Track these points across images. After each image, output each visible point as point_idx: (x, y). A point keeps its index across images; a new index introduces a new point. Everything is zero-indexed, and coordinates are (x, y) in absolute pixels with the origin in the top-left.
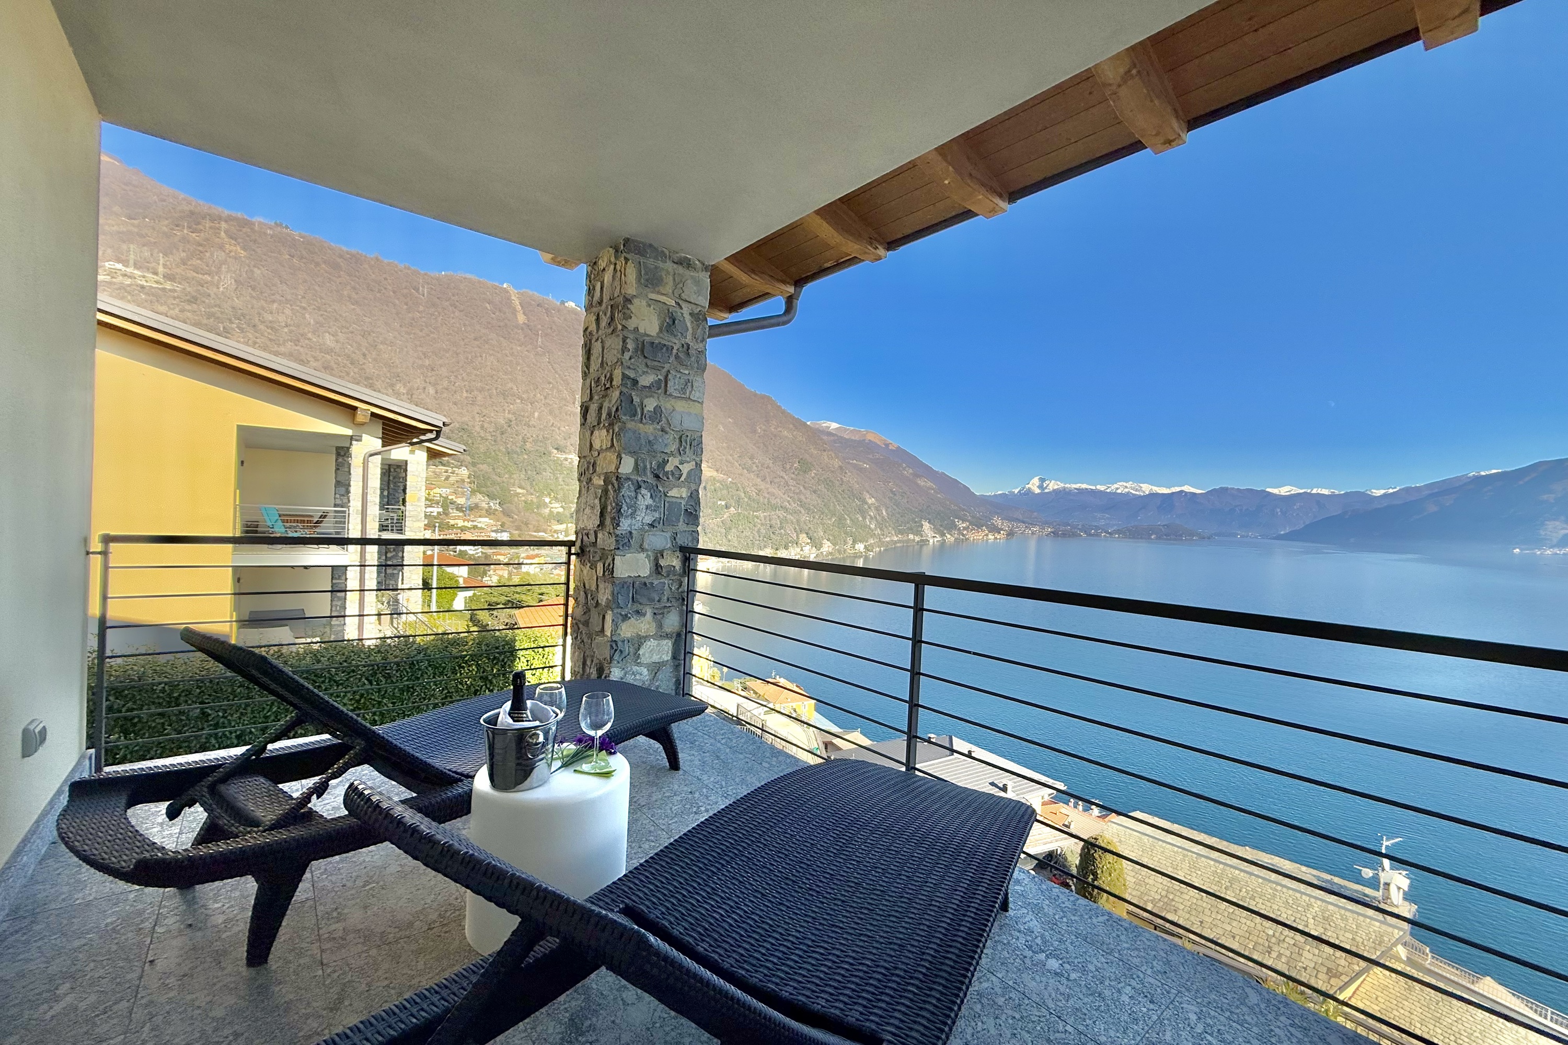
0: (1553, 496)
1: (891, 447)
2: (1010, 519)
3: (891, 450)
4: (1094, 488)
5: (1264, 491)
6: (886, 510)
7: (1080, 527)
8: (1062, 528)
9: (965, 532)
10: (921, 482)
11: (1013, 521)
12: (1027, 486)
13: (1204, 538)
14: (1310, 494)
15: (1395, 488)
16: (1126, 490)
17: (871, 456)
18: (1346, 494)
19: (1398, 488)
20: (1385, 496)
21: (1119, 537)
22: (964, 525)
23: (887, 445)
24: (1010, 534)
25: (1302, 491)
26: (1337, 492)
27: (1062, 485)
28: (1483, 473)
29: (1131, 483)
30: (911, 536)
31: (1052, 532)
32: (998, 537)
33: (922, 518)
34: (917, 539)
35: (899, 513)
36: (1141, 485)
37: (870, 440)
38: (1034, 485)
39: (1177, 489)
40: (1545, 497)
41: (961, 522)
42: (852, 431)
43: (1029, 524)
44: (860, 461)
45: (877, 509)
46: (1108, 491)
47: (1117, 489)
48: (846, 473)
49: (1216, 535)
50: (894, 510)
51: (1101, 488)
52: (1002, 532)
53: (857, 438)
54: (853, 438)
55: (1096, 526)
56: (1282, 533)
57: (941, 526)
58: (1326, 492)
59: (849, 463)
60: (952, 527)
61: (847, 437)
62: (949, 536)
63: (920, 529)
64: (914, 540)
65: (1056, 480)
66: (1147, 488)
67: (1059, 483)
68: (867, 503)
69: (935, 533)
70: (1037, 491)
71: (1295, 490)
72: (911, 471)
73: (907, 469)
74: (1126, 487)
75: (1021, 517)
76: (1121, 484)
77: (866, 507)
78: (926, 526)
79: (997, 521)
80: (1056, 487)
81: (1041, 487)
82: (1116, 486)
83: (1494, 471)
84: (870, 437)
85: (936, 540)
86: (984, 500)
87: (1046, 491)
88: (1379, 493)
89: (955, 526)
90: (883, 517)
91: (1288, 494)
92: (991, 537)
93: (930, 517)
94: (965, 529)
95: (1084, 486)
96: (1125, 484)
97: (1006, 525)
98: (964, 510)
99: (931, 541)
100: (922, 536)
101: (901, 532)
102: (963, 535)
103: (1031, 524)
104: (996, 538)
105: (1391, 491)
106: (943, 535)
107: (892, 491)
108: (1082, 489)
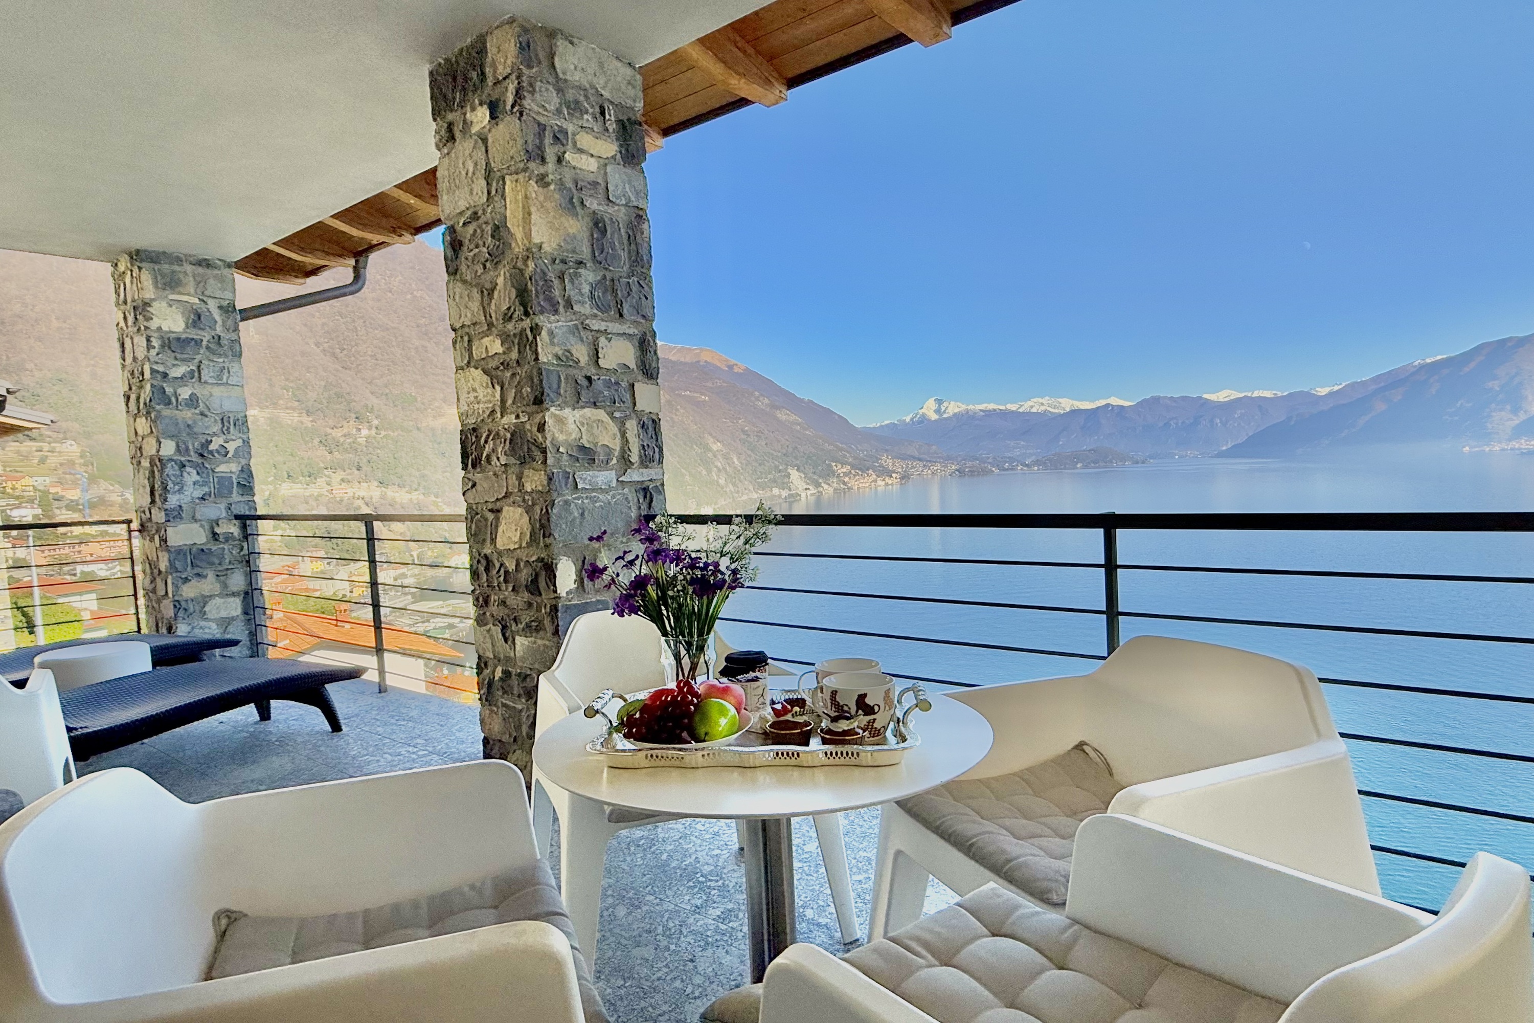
0: (1496, 382)
1: (736, 370)
2: (903, 458)
3: (737, 373)
4: (1003, 408)
5: (1200, 398)
6: (739, 458)
7: (990, 460)
8: (969, 464)
9: (846, 479)
10: (782, 415)
11: (906, 459)
12: (921, 411)
13: (1137, 463)
14: (1251, 398)
15: (1341, 384)
16: (1043, 408)
17: (709, 384)
18: (1290, 395)
19: (1344, 384)
20: (1331, 394)
21: (1038, 470)
22: (845, 470)
23: (731, 367)
24: (905, 477)
25: (1242, 395)
26: (1280, 394)
27: (964, 407)
28: (1428, 361)
29: (1047, 398)
30: (776, 491)
31: (957, 470)
32: (890, 482)
33: (787, 465)
34: (785, 493)
35: (756, 461)
36: (1060, 400)
37: (706, 361)
38: (929, 409)
39: (1102, 402)
40: (1490, 384)
41: (839, 466)
42: (679, 350)
43: (927, 461)
44: (695, 392)
45: (726, 457)
46: (1021, 410)
47: (1032, 407)
48: (677, 410)
49: (1151, 457)
50: (749, 456)
51: (1012, 407)
52: (894, 475)
53: (688, 359)
54: (682, 359)
55: (1009, 458)
56: (1224, 448)
57: (814, 473)
58: (1268, 394)
59: (680, 395)
60: (829, 473)
61: (673, 358)
62: (826, 486)
63: (786, 480)
64: (780, 496)
65: (956, 401)
66: (1067, 404)
67: (960, 404)
68: (710, 450)
69: (808, 484)
70: (934, 417)
71: (1235, 395)
72: (766, 401)
73: (761, 398)
74: (1042, 404)
75: (916, 454)
76: (1035, 400)
77: (710, 455)
78: (794, 474)
79: (887, 461)
80: (957, 410)
81: (938, 411)
82: (1030, 403)
83: (1439, 357)
84: (706, 357)
85: (809, 493)
86: (867, 435)
87: (945, 416)
88: (1323, 391)
89: (832, 473)
90: (735, 468)
91: (1226, 399)
92: (880, 482)
93: (798, 462)
94: (845, 474)
95: (991, 406)
96: (1040, 400)
97: (899, 466)
98: (841, 450)
99: (803, 495)
100: (790, 490)
101: (762, 487)
102: (845, 483)
103: (930, 461)
104: (887, 484)
105: (1336, 388)
106: (818, 485)
107: (743, 431)
108: (989, 411)
